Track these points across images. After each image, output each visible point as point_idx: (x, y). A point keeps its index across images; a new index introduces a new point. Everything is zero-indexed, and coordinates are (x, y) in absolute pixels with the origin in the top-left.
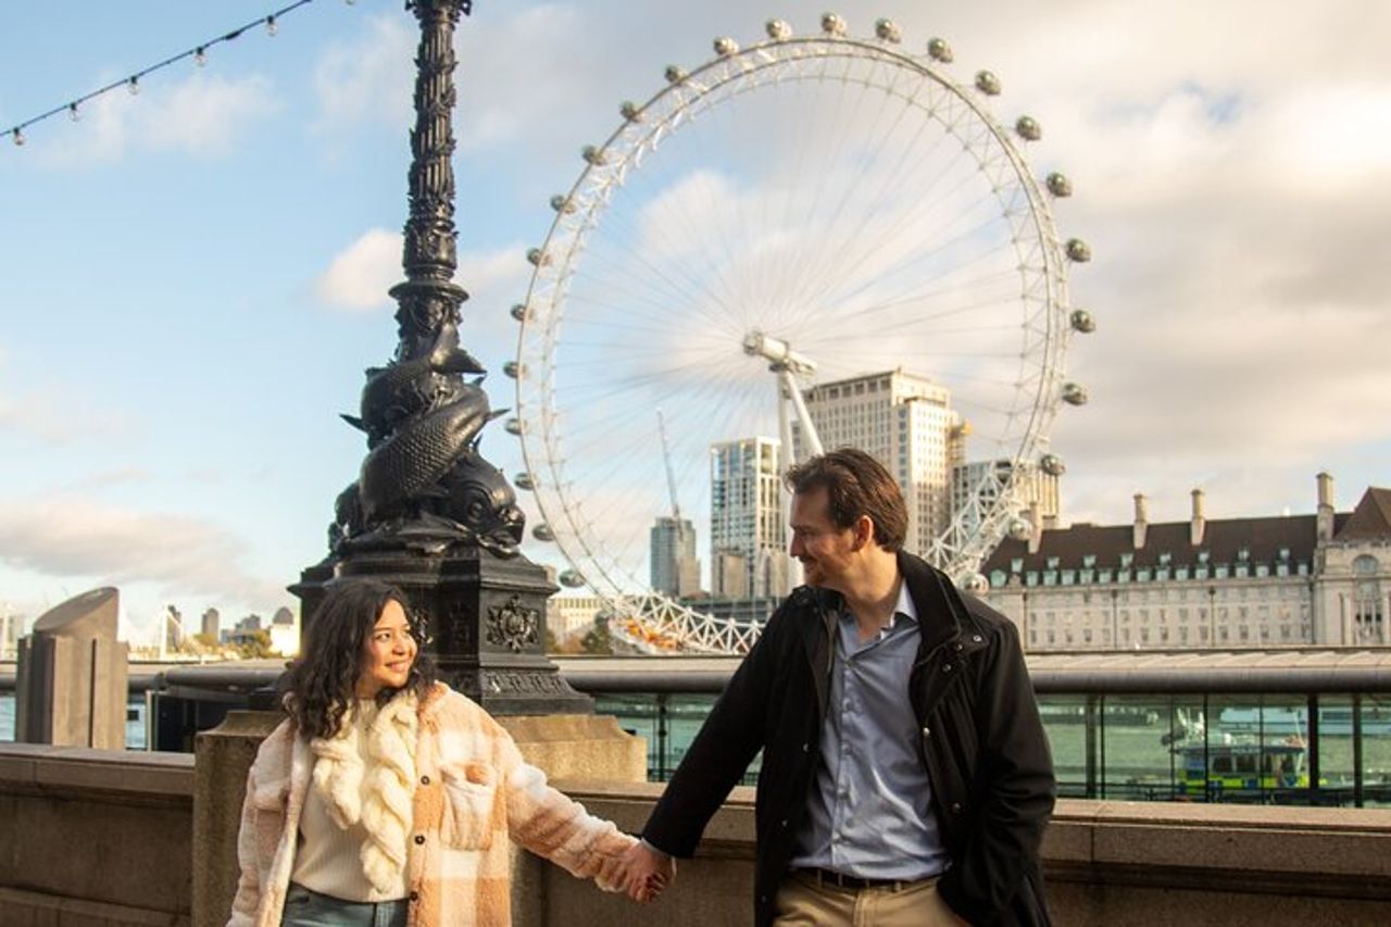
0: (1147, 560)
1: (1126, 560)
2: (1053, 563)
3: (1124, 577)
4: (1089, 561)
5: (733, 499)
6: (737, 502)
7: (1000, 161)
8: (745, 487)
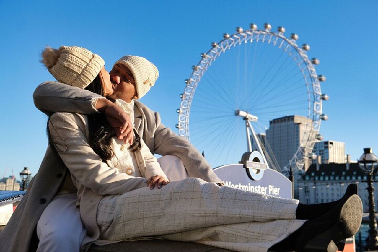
0: (349, 173)
1: (344, 173)
2: (323, 174)
3: (343, 178)
4: (333, 173)
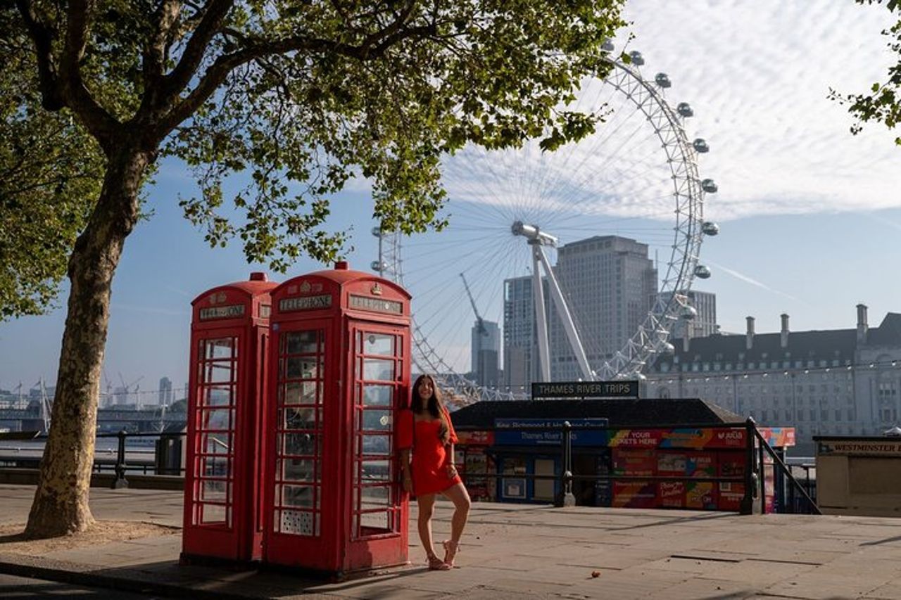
3: (740, 367)
5: (517, 313)
6: (520, 315)
7: (667, 129)
8: (524, 306)
